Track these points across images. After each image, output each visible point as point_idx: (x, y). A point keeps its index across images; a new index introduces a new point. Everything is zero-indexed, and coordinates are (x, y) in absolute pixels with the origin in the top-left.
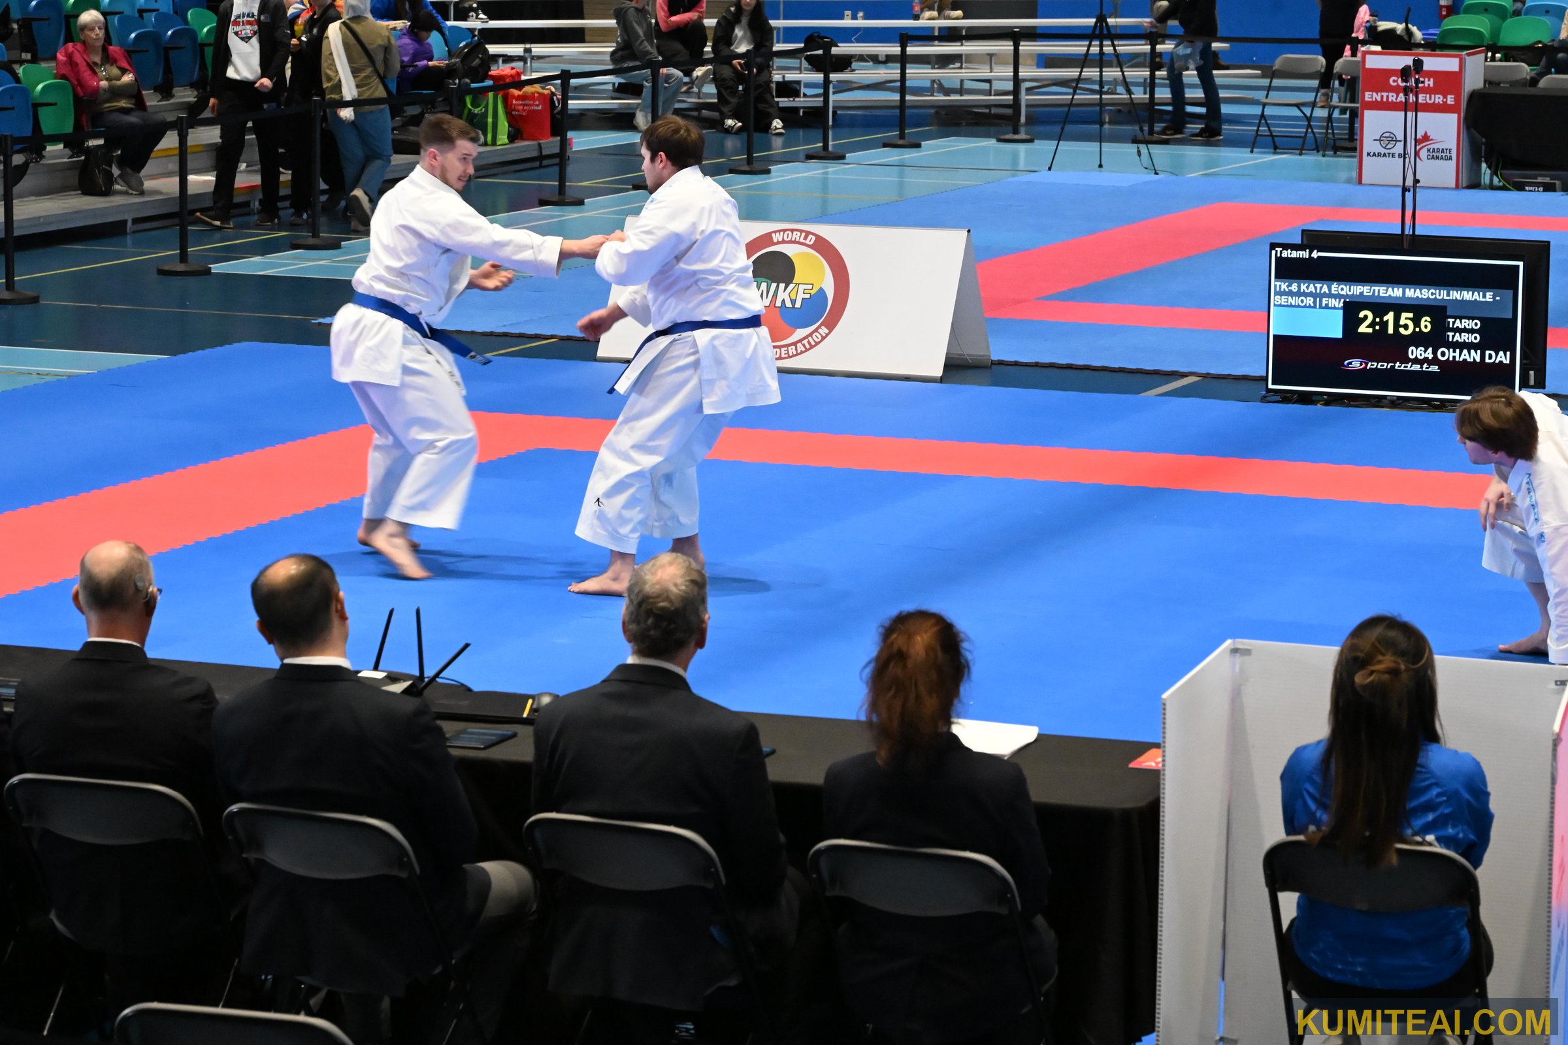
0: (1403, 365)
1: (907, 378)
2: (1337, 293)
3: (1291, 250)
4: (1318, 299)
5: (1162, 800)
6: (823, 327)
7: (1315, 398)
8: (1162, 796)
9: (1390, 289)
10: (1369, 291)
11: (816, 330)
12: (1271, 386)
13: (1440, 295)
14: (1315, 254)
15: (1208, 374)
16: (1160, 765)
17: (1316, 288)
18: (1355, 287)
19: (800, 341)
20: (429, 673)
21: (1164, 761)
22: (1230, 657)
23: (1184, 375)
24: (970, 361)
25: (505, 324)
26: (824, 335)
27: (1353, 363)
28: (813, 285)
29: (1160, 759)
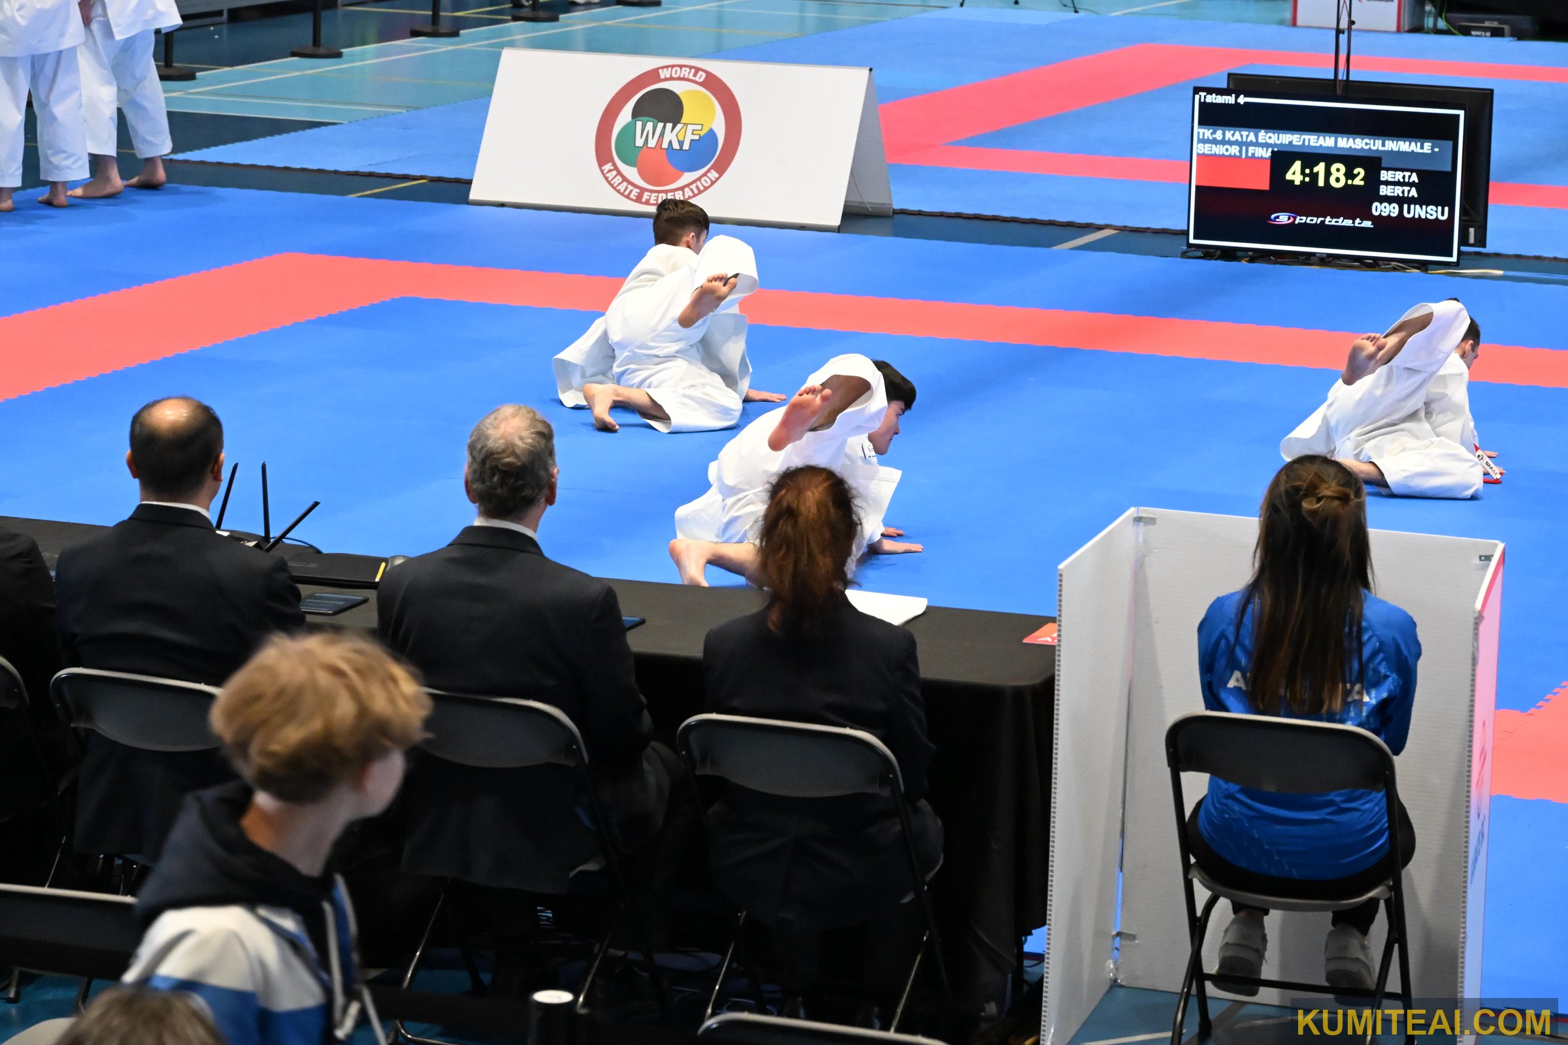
0: (1334, 220)
1: (802, 227)
2: (1264, 141)
3: (1216, 95)
4: (1244, 148)
5: (1056, 678)
6: (712, 171)
7: (1239, 254)
8: (1057, 673)
9: (1321, 138)
10: (1299, 140)
11: (705, 174)
12: (1192, 241)
13: (1374, 146)
14: (1242, 100)
15: (1125, 227)
16: (1056, 641)
17: (1242, 136)
18: (1284, 135)
19: (688, 185)
20: (275, 533)
21: (1059, 636)
22: (1133, 526)
23: (1100, 228)
24: (870, 210)
25: (373, 162)
26: (714, 179)
27: (1280, 217)
28: (702, 125)
29: (1055, 635)
